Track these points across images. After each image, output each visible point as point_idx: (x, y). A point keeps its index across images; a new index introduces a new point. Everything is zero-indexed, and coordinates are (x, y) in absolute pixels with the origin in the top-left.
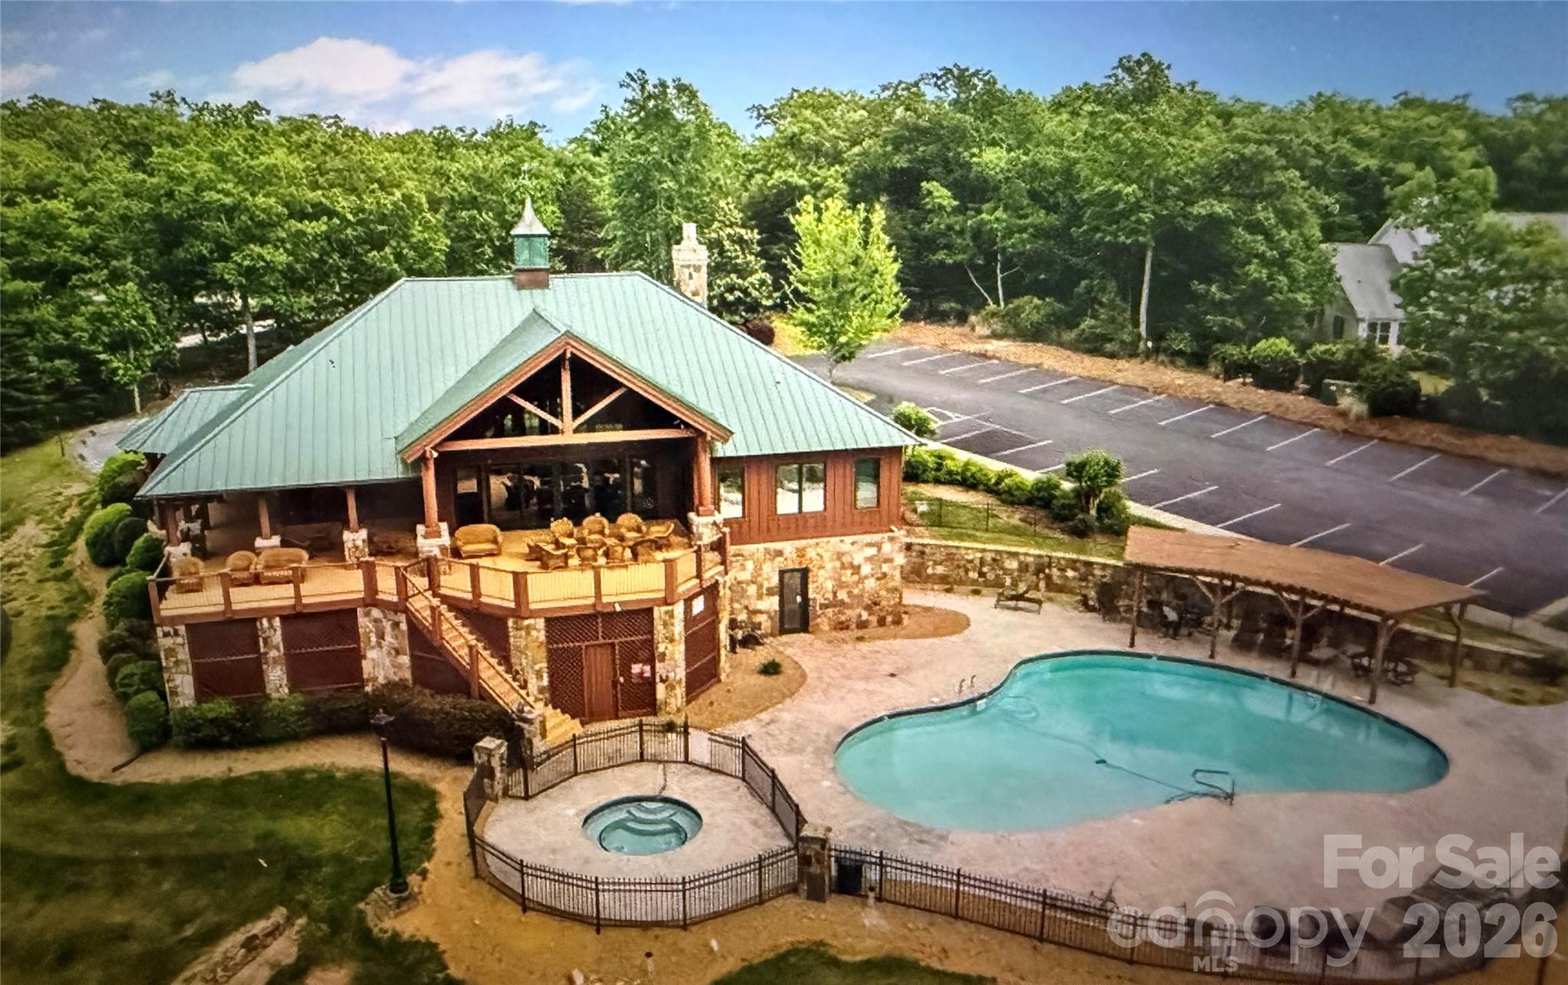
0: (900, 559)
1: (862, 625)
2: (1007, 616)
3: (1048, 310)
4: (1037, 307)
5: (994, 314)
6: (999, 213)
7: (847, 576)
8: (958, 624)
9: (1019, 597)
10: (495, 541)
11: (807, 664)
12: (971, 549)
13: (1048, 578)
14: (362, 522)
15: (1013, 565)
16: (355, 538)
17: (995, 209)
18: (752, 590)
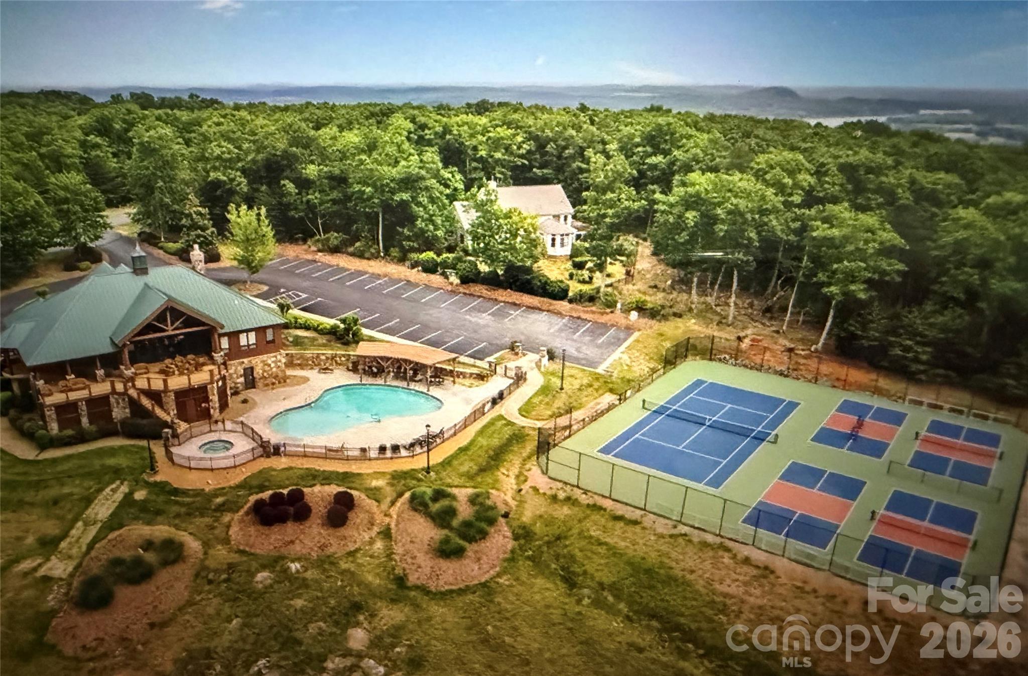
0: (284, 360)
1: (273, 384)
2: (323, 376)
3: (339, 239)
4: (336, 238)
5: (318, 241)
6: (317, 194)
7: (267, 368)
8: (306, 380)
9: (327, 369)
10: (146, 368)
11: (257, 399)
12: (309, 353)
13: (336, 362)
14: (102, 367)
15: (323, 357)
16: (100, 372)
17: (315, 192)
18: (235, 376)
